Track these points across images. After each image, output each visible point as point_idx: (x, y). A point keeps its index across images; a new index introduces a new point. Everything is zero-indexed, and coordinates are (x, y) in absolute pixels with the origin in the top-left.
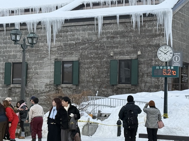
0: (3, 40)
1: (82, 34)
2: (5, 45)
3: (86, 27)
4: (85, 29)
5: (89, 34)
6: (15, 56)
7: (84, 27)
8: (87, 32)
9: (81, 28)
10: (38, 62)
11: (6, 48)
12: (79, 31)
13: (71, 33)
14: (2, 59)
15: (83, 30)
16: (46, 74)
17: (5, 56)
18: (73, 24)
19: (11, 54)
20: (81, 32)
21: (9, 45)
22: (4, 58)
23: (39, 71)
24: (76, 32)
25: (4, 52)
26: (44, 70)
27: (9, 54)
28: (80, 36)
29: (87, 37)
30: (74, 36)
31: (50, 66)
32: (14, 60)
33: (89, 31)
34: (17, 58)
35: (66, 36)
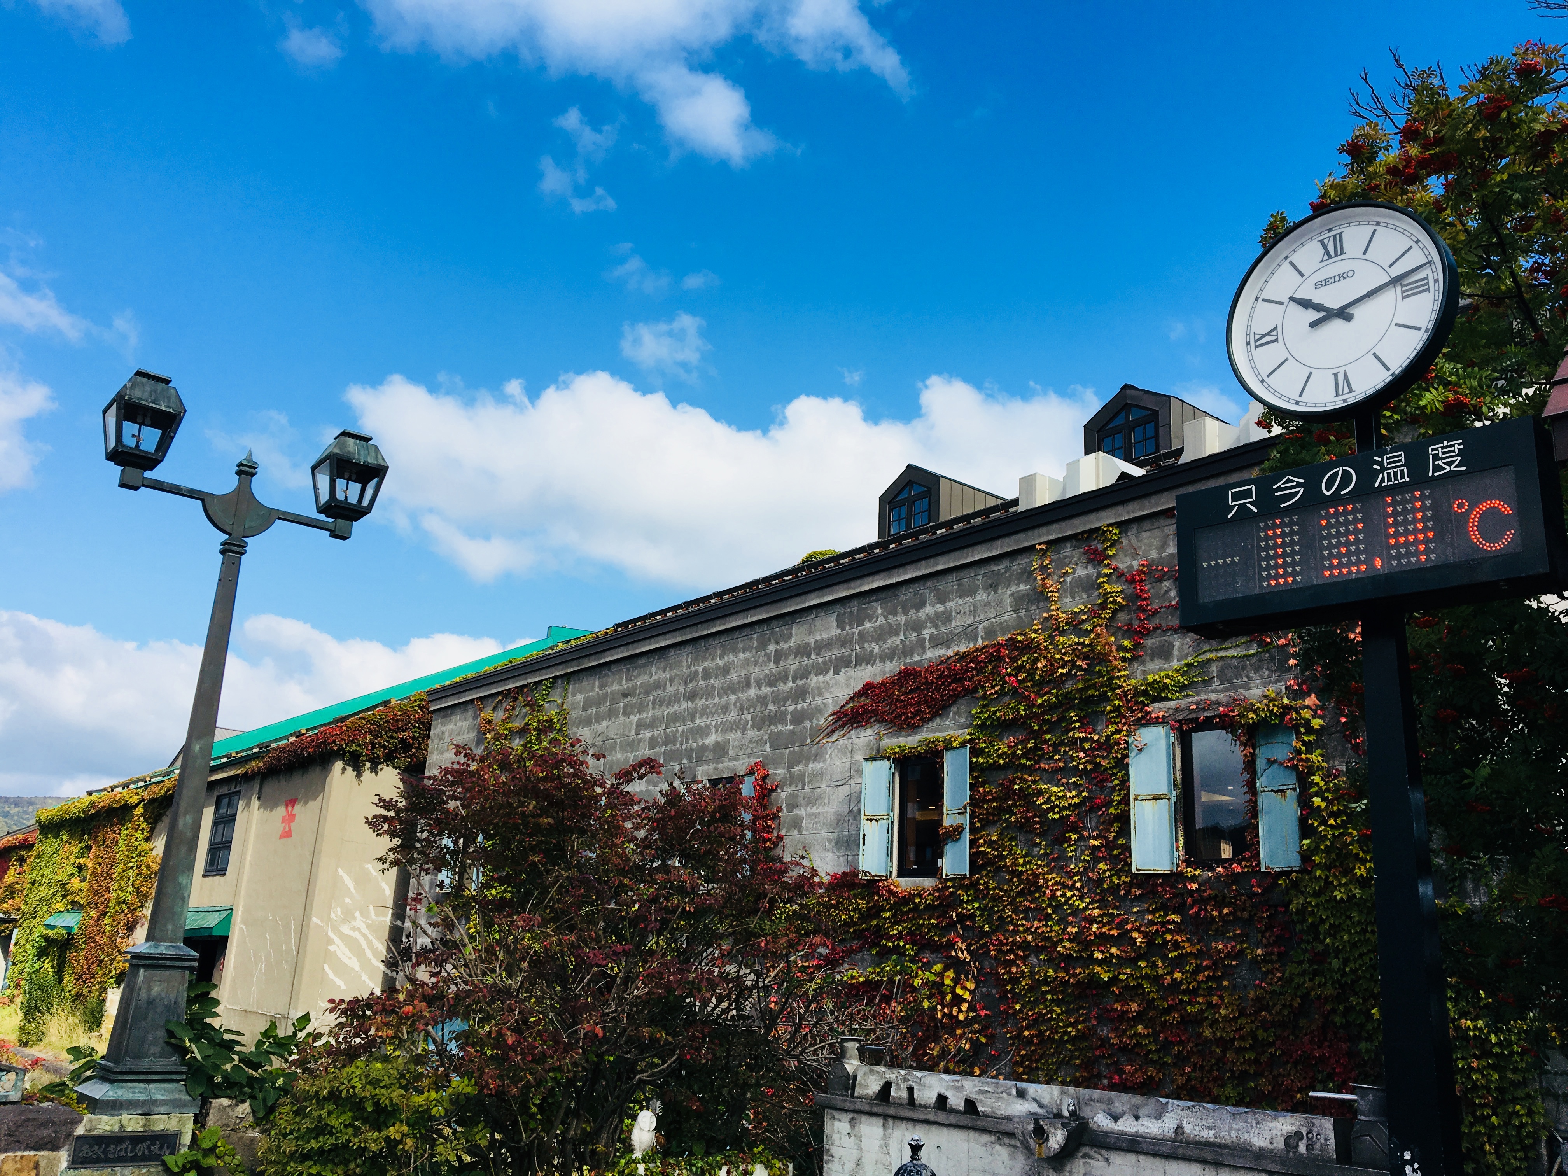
0: (686, 683)
1: (988, 604)
2: (690, 704)
3: (1000, 567)
4: (999, 575)
5: (1019, 602)
6: (720, 750)
7: (995, 569)
8: (1007, 594)
9: (979, 577)
10: (801, 767)
11: (693, 719)
12: (972, 591)
13: (940, 608)
15: (991, 586)
16: (831, 825)
17: (689, 753)
19: (707, 742)
20: (979, 597)
21: (703, 701)
22: (685, 761)
23: (804, 813)
24: (961, 602)
25: (685, 736)
26: (826, 809)
27: (700, 743)
28: (977, 619)
29: (1009, 617)
30: (950, 621)
31: (847, 787)
32: (716, 769)
33: (1018, 585)
34: (726, 759)
35: (914, 630)
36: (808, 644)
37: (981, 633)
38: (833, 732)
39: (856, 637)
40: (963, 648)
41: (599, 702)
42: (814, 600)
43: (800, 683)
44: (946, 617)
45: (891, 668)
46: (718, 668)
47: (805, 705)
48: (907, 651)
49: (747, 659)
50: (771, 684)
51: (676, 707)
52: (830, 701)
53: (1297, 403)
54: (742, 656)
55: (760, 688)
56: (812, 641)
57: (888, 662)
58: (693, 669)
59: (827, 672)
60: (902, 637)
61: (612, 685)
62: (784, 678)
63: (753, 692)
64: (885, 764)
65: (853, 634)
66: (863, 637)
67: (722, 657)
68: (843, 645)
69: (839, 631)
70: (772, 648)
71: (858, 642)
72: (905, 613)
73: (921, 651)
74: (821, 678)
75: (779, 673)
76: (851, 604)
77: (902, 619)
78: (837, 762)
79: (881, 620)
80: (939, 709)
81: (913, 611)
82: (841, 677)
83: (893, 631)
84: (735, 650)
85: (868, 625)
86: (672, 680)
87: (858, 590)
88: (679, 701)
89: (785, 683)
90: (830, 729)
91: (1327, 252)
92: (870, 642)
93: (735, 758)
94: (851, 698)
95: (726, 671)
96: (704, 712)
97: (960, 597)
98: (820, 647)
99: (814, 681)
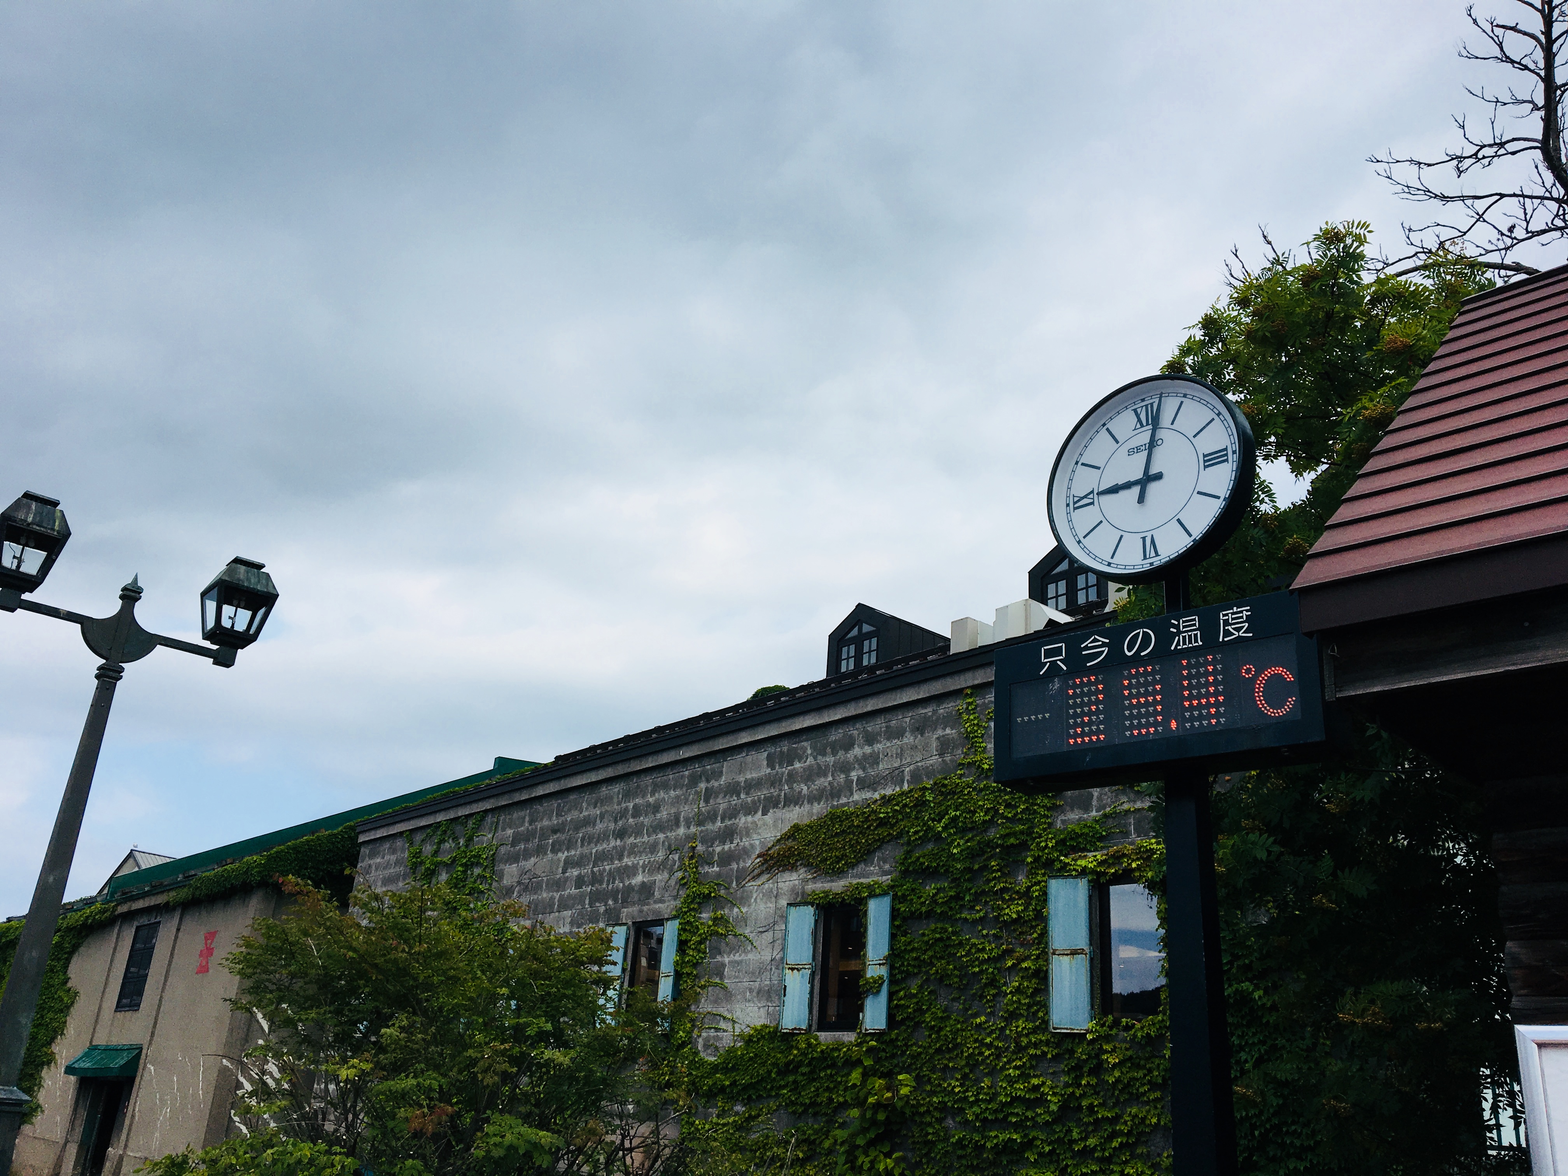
0: (616, 821)
1: (914, 748)
2: (618, 842)
3: (928, 711)
4: (926, 718)
5: (945, 746)
6: (646, 890)
7: (923, 711)
8: (933, 738)
9: (906, 719)
11: (620, 858)
12: (899, 734)
13: (868, 750)
14: (602, 909)
15: (918, 729)
16: (753, 973)
17: (614, 894)
18: (871, 705)
19: (634, 882)
20: (905, 740)
21: (631, 840)
22: (610, 902)
23: (726, 960)
24: (888, 744)
25: (612, 876)
26: (749, 956)
27: (627, 883)
28: (904, 762)
29: (935, 760)
30: (878, 763)
31: (771, 933)
32: (641, 911)
33: (944, 729)
34: (651, 901)
35: (842, 771)
36: (738, 783)
37: (907, 777)
38: (759, 875)
39: (785, 777)
40: (889, 792)
41: (527, 837)
42: (745, 738)
43: (728, 823)
44: (874, 760)
45: (819, 809)
46: (649, 805)
47: (732, 846)
48: (835, 793)
49: (678, 797)
50: (700, 823)
51: (605, 846)
52: (757, 842)
53: (1109, 564)
54: (672, 793)
55: (689, 828)
56: (741, 779)
57: (816, 804)
58: (624, 805)
59: (756, 812)
60: (830, 778)
61: (542, 820)
62: (712, 817)
63: (681, 831)
64: (810, 910)
65: (783, 774)
66: (792, 778)
67: (653, 794)
68: (773, 784)
69: (769, 770)
70: (703, 785)
71: (787, 782)
72: (834, 754)
73: (848, 794)
74: (749, 818)
75: (709, 812)
76: (782, 744)
77: (830, 759)
78: (762, 906)
79: (810, 760)
80: (865, 855)
81: (841, 753)
82: (769, 818)
83: (822, 772)
84: (666, 786)
85: (797, 765)
86: (602, 817)
87: (789, 729)
88: (608, 840)
89: (714, 822)
90: (756, 872)
91: (1139, 420)
92: (799, 782)
93: (661, 901)
94: (779, 841)
95: (656, 808)
96: (632, 853)
97: (888, 739)
98: (750, 786)
99: (743, 820)
